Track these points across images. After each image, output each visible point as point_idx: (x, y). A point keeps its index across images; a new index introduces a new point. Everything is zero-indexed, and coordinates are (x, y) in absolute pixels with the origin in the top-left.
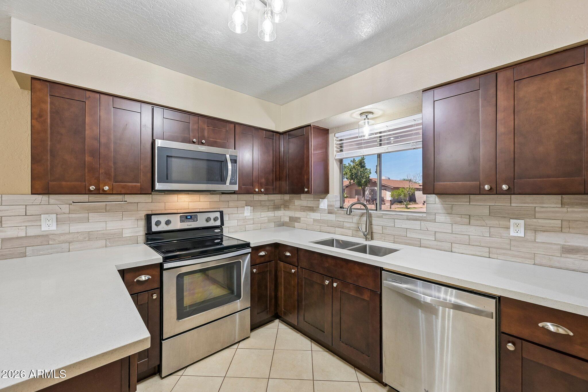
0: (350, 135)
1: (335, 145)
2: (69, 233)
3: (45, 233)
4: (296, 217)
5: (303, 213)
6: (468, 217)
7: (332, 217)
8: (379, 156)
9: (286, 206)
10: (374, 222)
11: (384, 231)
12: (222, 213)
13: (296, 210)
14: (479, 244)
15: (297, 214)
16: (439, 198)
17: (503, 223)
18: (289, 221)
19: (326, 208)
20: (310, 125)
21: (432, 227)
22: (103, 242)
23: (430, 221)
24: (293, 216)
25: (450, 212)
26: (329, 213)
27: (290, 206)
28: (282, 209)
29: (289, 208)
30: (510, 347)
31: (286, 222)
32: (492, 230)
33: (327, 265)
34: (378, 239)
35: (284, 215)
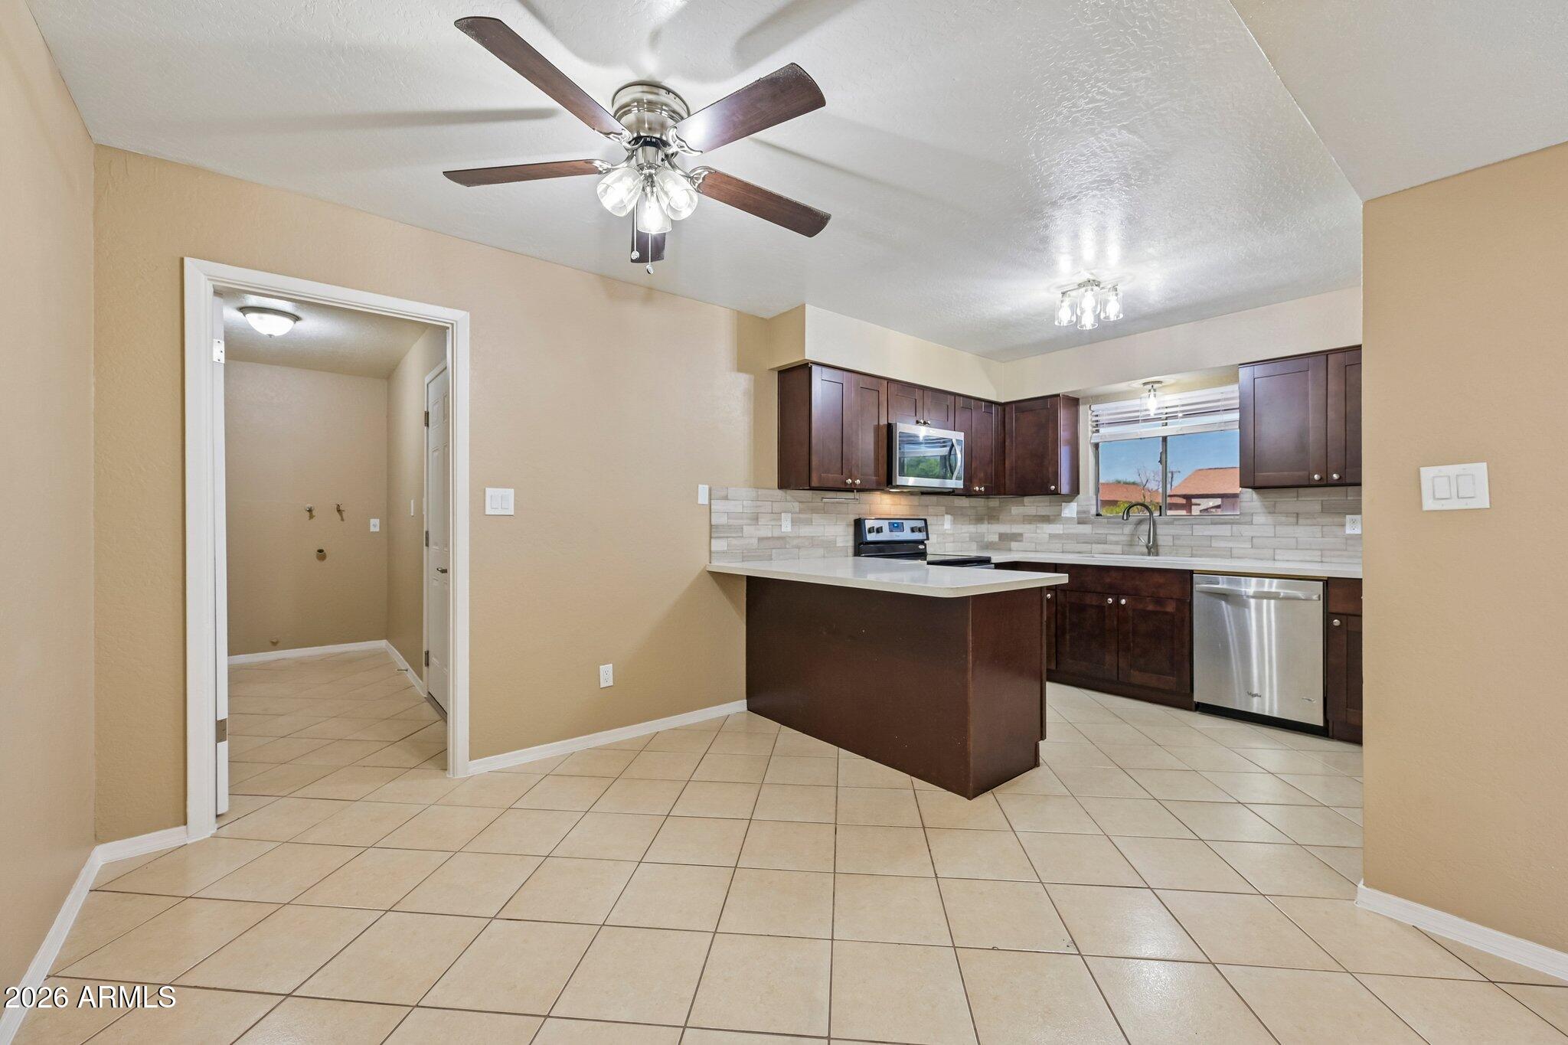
0: (1117, 408)
1: (1090, 423)
2: (799, 537)
3: (783, 535)
4: (1014, 534)
5: (1028, 526)
6: (1295, 515)
7: (1086, 529)
8: (1165, 439)
9: (991, 517)
10: (1159, 531)
11: (1177, 542)
12: (925, 520)
13: (1013, 521)
14: (1308, 547)
15: (1016, 529)
16: (1258, 493)
17: (1337, 520)
18: (997, 540)
19: (1075, 515)
20: (1058, 395)
21: (1247, 531)
22: (821, 551)
23: (1245, 523)
24: (1009, 532)
25: (1272, 511)
26: (1079, 523)
27: (1001, 517)
28: (986, 522)
29: (998, 519)
30: (1336, 622)
31: (995, 543)
32: (1325, 529)
33: (1108, 580)
34: (1166, 555)
35: (991, 531)
